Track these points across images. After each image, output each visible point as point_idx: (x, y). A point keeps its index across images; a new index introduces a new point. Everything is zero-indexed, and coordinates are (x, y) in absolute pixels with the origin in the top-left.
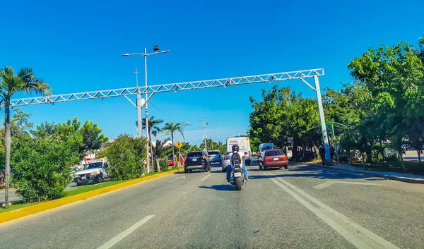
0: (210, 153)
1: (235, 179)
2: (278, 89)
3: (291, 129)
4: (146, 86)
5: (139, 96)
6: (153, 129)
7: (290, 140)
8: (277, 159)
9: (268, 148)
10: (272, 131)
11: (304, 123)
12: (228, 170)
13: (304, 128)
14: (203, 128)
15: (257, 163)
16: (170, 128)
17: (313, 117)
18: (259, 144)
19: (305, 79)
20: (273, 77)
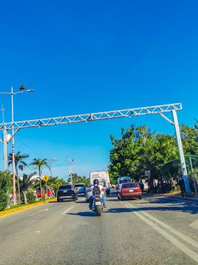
0: (76, 186)
1: (96, 207)
2: (136, 127)
3: (148, 163)
4: (13, 122)
5: (5, 132)
6: (19, 163)
7: (148, 173)
8: (132, 191)
9: (125, 181)
10: (130, 166)
11: (161, 156)
12: (90, 201)
13: (162, 161)
14: (69, 164)
15: (115, 194)
16: (37, 163)
17: (170, 151)
18: (118, 177)
19: (164, 113)
20: (132, 112)
